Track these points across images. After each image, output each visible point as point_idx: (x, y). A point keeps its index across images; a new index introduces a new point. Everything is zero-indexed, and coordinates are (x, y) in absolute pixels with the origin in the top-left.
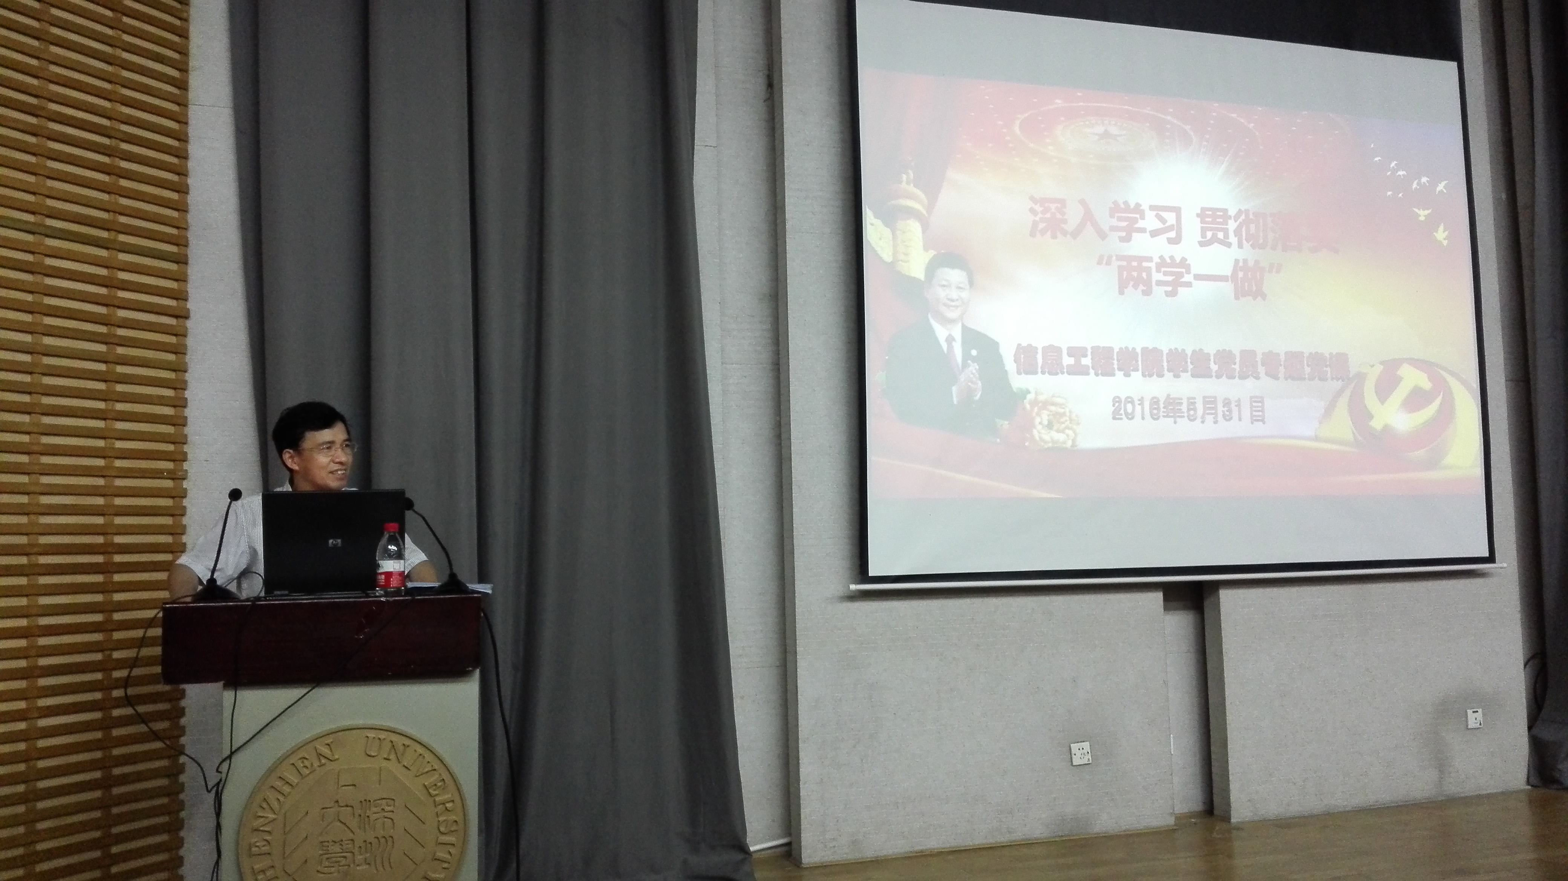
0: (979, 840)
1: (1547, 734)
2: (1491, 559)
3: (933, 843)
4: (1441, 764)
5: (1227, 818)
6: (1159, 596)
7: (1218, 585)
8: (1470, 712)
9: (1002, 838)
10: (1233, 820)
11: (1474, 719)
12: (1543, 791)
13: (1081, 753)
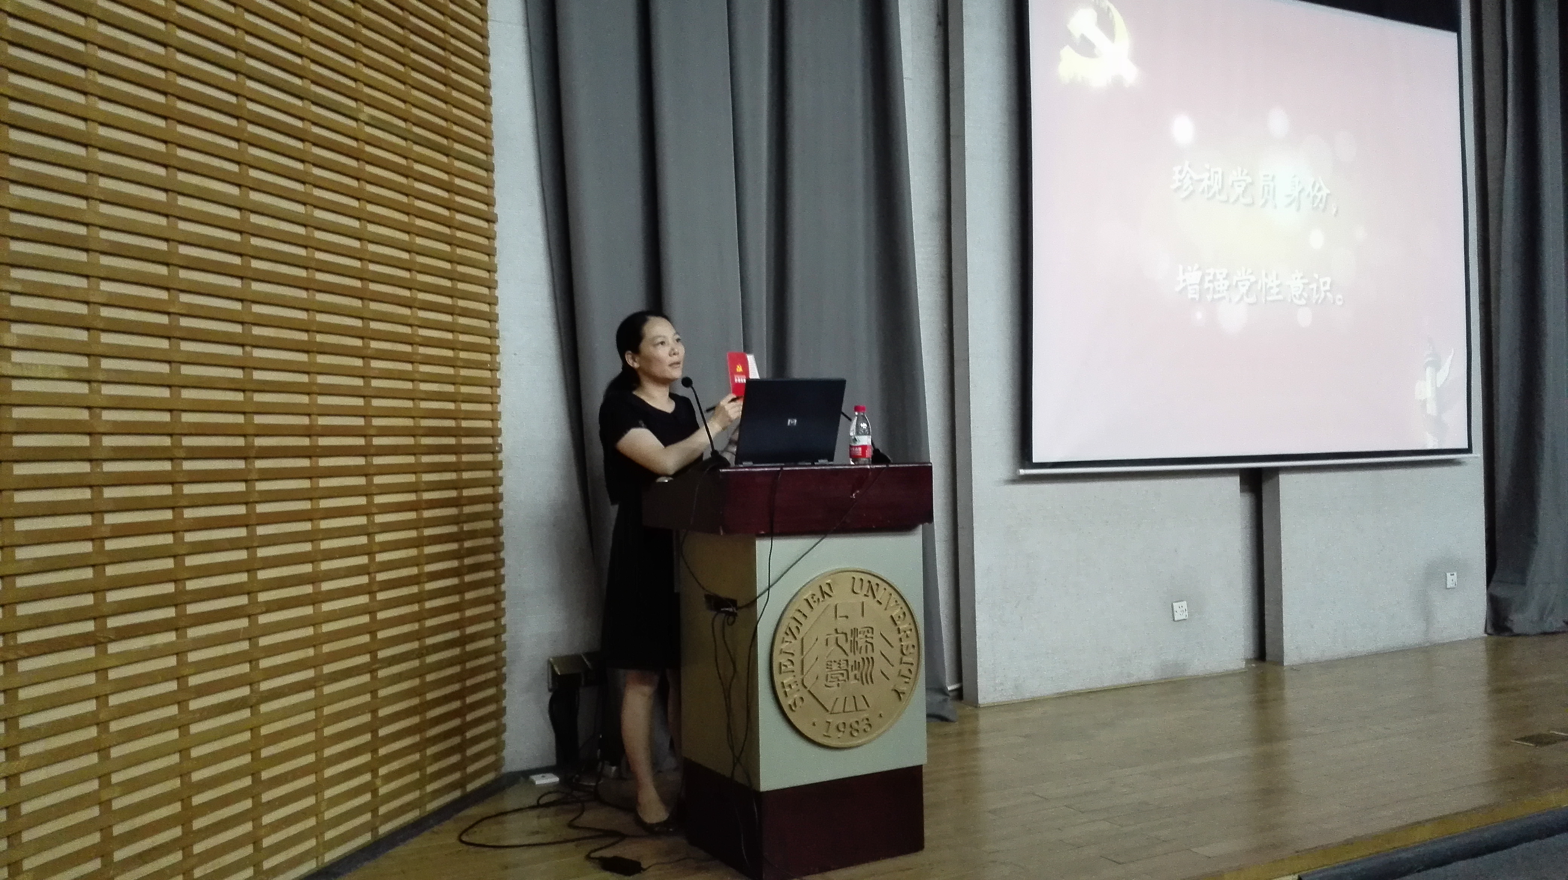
0: (1107, 682)
1: (1501, 592)
2: (1469, 450)
3: (1073, 686)
4: (1427, 615)
5: (1280, 662)
6: (1236, 480)
7: (1277, 471)
8: (1448, 574)
9: (1124, 681)
10: (1285, 664)
11: (1451, 580)
12: (1495, 638)
13: (1181, 610)
